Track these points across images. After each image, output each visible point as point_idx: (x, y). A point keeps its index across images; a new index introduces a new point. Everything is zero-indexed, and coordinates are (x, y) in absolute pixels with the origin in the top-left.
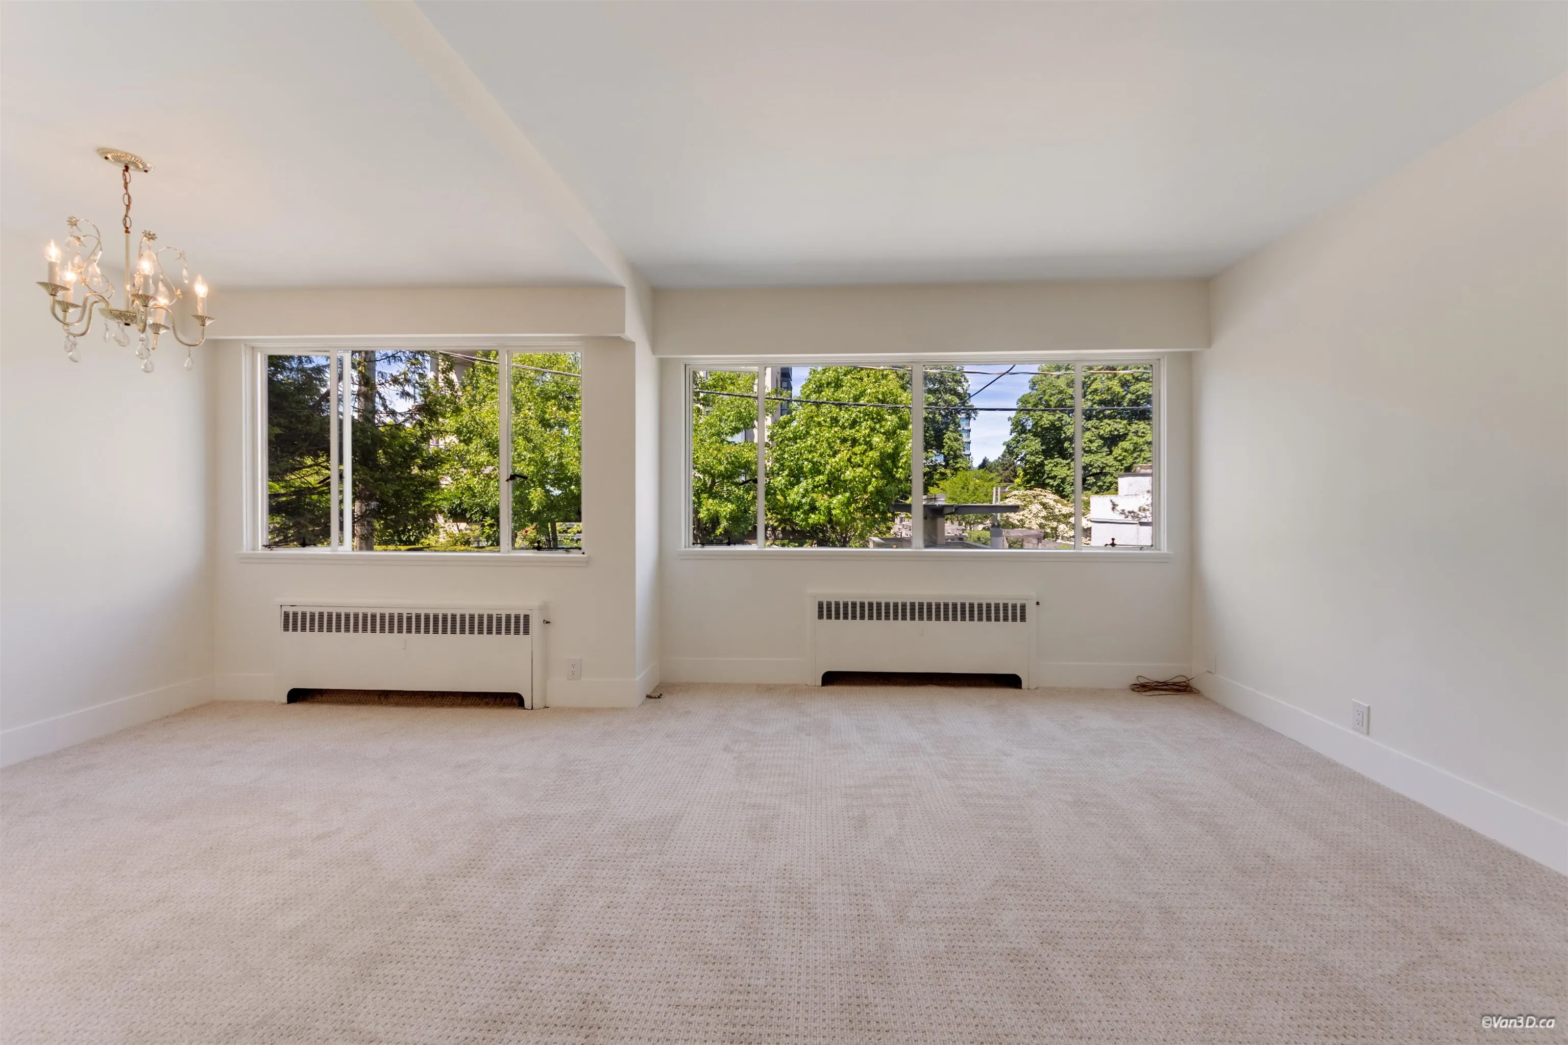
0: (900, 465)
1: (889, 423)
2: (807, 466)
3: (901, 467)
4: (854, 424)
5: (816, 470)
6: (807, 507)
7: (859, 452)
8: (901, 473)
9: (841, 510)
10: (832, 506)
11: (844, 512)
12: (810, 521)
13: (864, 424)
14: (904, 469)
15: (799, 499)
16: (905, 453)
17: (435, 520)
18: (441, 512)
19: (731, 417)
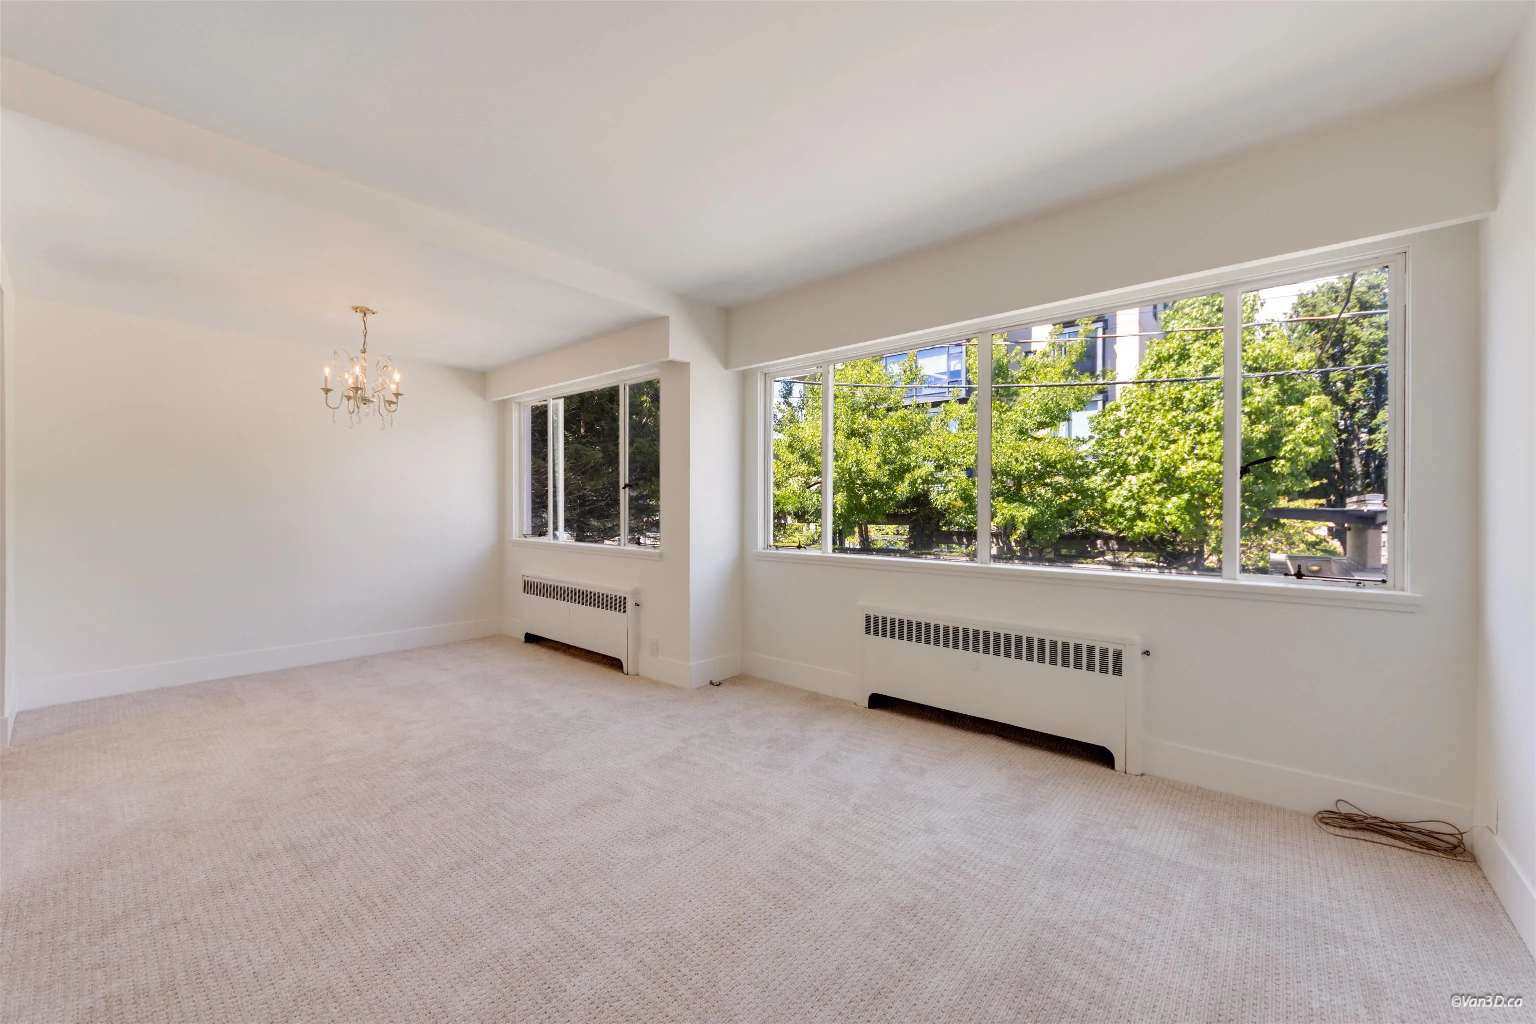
0: (1282, 454)
1: (1258, 399)
2: (1133, 462)
3: (1284, 458)
4: (1205, 405)
5: (1145, 465)
6: (1130, 513)
7: (1207, 441)
8: (1284, 466)
9: (1179, 517)
10: (1165, 511)
11: (1184, 520)
12: (1137, 530)
13: (1216, 404)
14: (1288, 460)
15: (1120, 503)
16: (1291, 437)
17: (786, 520)
18: (790, 514)
19: (1036, 411)
